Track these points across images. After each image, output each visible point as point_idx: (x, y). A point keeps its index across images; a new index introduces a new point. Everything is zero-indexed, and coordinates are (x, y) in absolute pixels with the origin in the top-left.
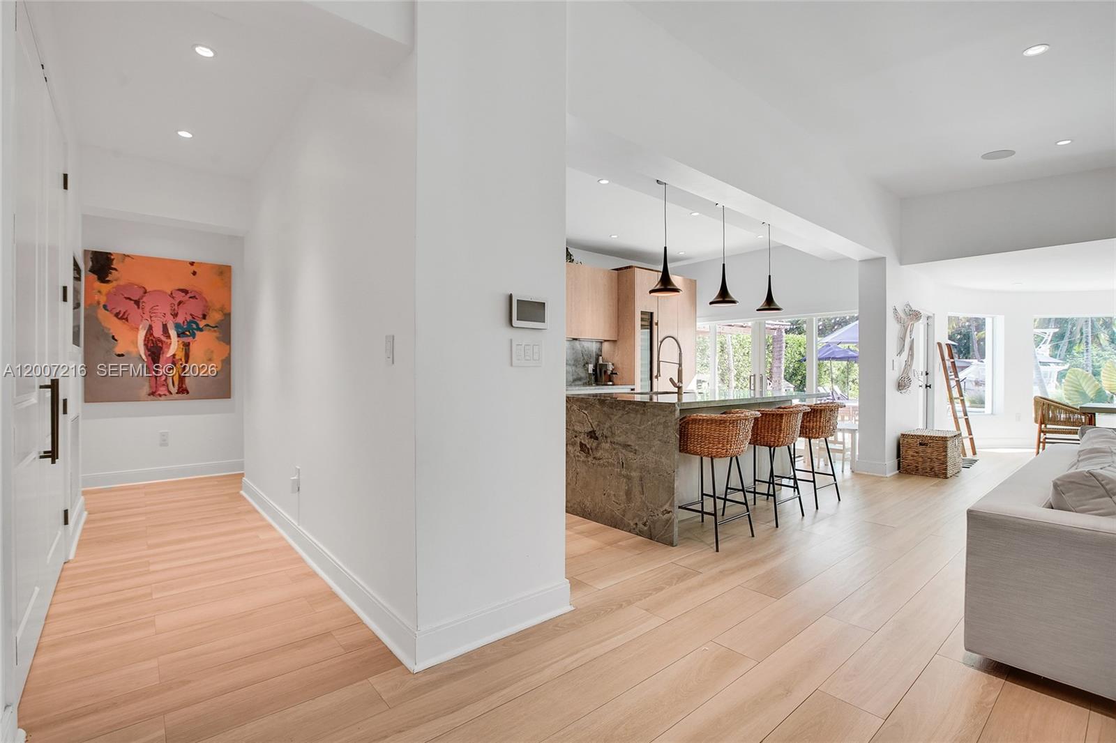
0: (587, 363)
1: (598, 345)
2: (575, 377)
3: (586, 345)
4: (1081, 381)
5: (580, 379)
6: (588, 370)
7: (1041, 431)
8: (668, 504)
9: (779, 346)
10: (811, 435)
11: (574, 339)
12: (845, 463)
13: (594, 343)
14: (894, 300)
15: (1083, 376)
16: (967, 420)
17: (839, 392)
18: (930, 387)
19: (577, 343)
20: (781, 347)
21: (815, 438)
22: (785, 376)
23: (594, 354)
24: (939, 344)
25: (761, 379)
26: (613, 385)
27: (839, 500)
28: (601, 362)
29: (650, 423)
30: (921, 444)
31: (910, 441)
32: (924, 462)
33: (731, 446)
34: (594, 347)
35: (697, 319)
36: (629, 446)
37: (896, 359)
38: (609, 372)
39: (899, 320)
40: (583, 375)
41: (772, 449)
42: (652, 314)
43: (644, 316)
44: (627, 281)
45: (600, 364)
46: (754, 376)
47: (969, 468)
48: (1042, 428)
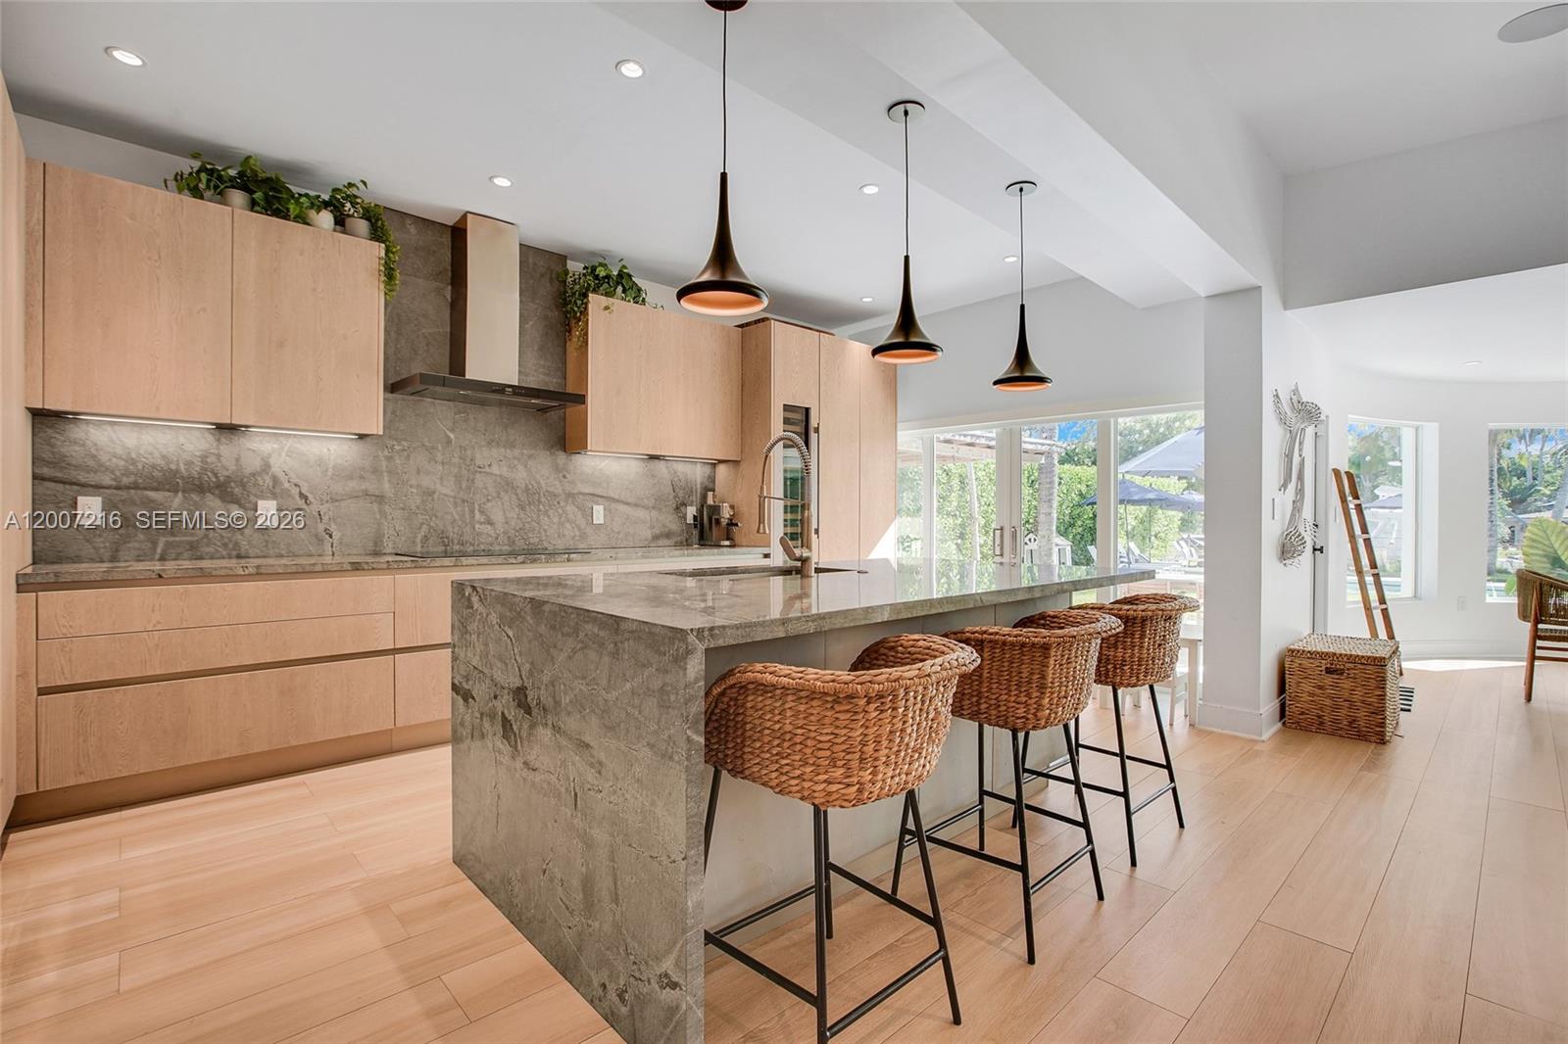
0: (684, 505)
1: (708, 470)
2: (657, 531)
3: (681, 468)
4: (1553, 539)
5: (668, 535)
6: (685, 517)
7: (1536, 635)
8: (672, 957)
9: (1048, 480)
10: (1118, 679)
11: (653, 457)
12: (1177, 706)
13: (699, 465)
14: (1275, 380)
15: (1558, 530)
16: (1385, 613)
17: (1137, 552)
18: (1321, 550)
19: (661, 466)
20: (1052, 482)
21: (1128, 685)
22: (1057, 527)
23: (699, 486)
24: (1337, 472)
25: (1014, 536)
26: (732, 546)
27: (1182, 825)
28: (710, 501)
29: (628, 685)
30: (1328, 671)
31: (1305, 662)
32: (1336, 708)
33: (874, 773)
34: (698, 474)
35: (899, 425)
36: (587, 746)
37: (1279, 497)
38: (724, 522)
39: (1283, 420)
40: (674, 525)
41: (1021, 736)
42: (807, 410)
43: (790, 415)
44: (757, 346)
45: (710, 506)
46: (1002, 529)
47: (1409, 710)
48: (1536, 630)
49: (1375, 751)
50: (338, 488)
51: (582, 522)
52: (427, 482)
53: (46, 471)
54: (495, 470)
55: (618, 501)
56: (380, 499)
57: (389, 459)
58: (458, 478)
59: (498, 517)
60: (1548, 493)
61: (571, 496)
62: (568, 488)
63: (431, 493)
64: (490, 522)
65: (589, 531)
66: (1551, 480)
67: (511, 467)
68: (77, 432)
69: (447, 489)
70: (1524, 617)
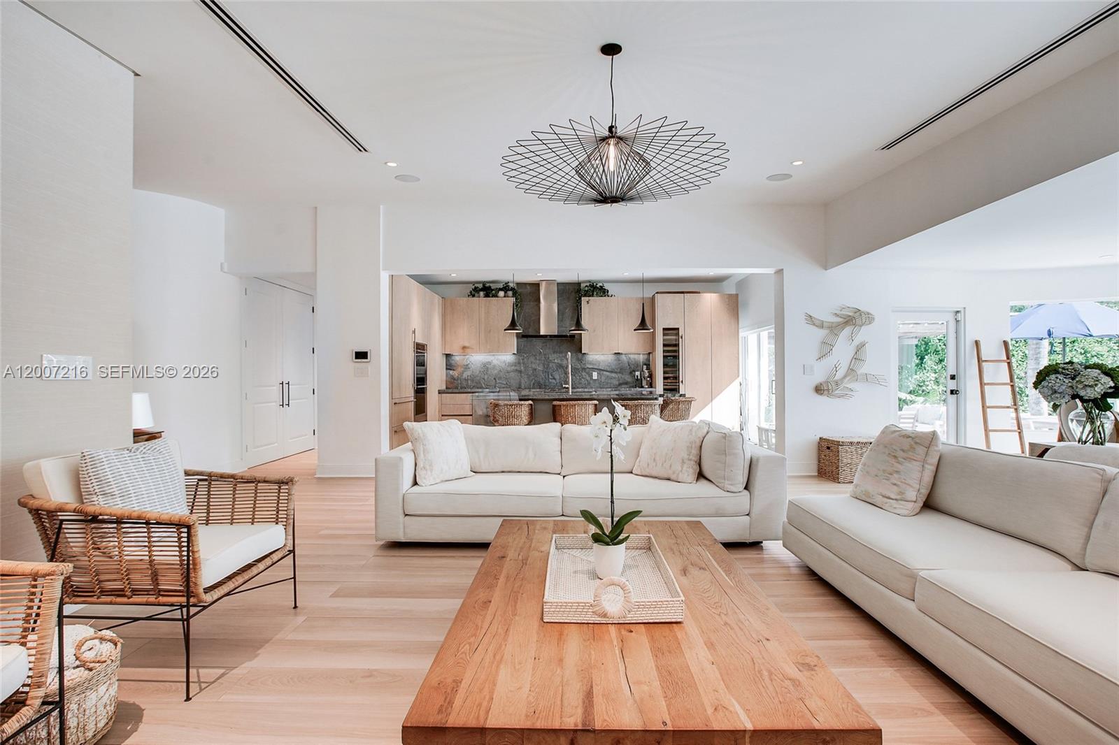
0: (634, 371)
1: (646, 357)
2: (621, 382)
5: (626, 383)
6: (634, 376)
11: (618, 354)
13: (641, 355)
19: (621, 357)
23: (642, 363)
34: (641, 358)
40: (629, 379)
50: (509, 369)
51: (588, 378)
52: (534, 366)
53: (448, 367)
54: (556, 361)
55: (603, 370)
56: (520, 372)
57: (523, 359)
58: (544, 365)
59: (557, 377)
61: (584, 369)
62: (583, 366)
63: (536, 370)
64: (554, 379)
65: (591, 382)
67: (561, 360)
68: (453, 358)
69: (540, 368)
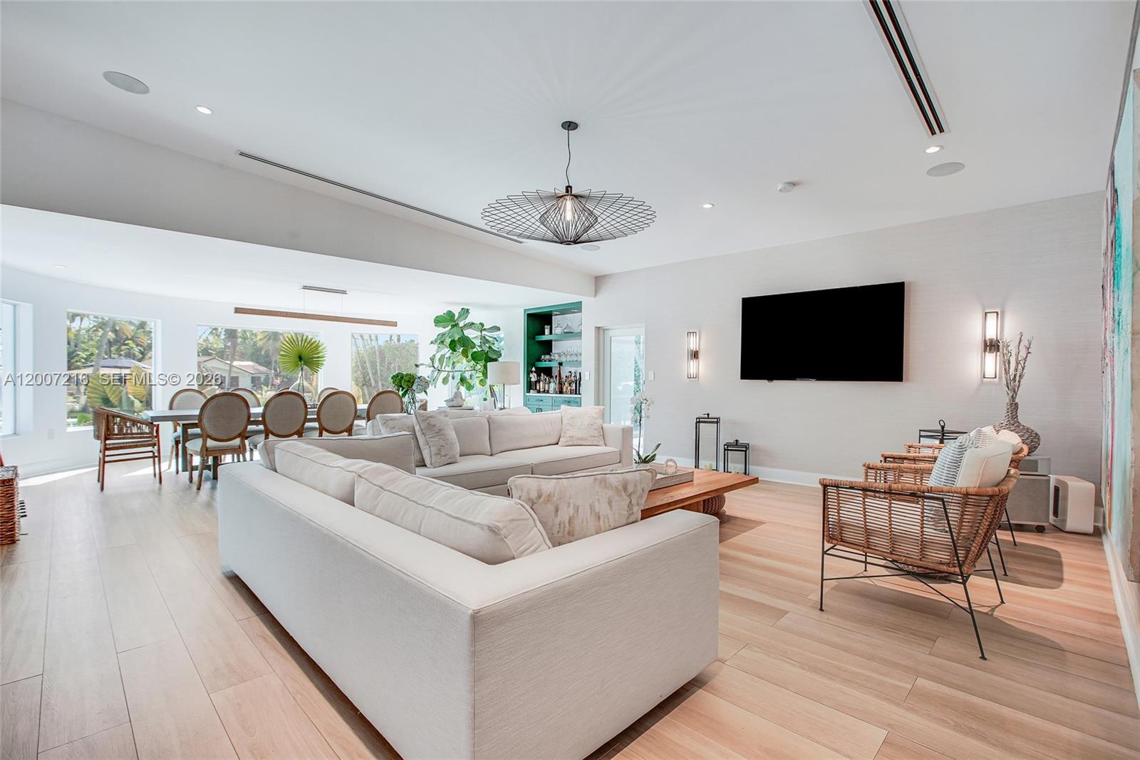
7: (105, 448)
47: (25, 516)
48: (106, 444)
49: (9, 550)
60: (85, 356)
66: (87, 348)
70: (98, 437)
